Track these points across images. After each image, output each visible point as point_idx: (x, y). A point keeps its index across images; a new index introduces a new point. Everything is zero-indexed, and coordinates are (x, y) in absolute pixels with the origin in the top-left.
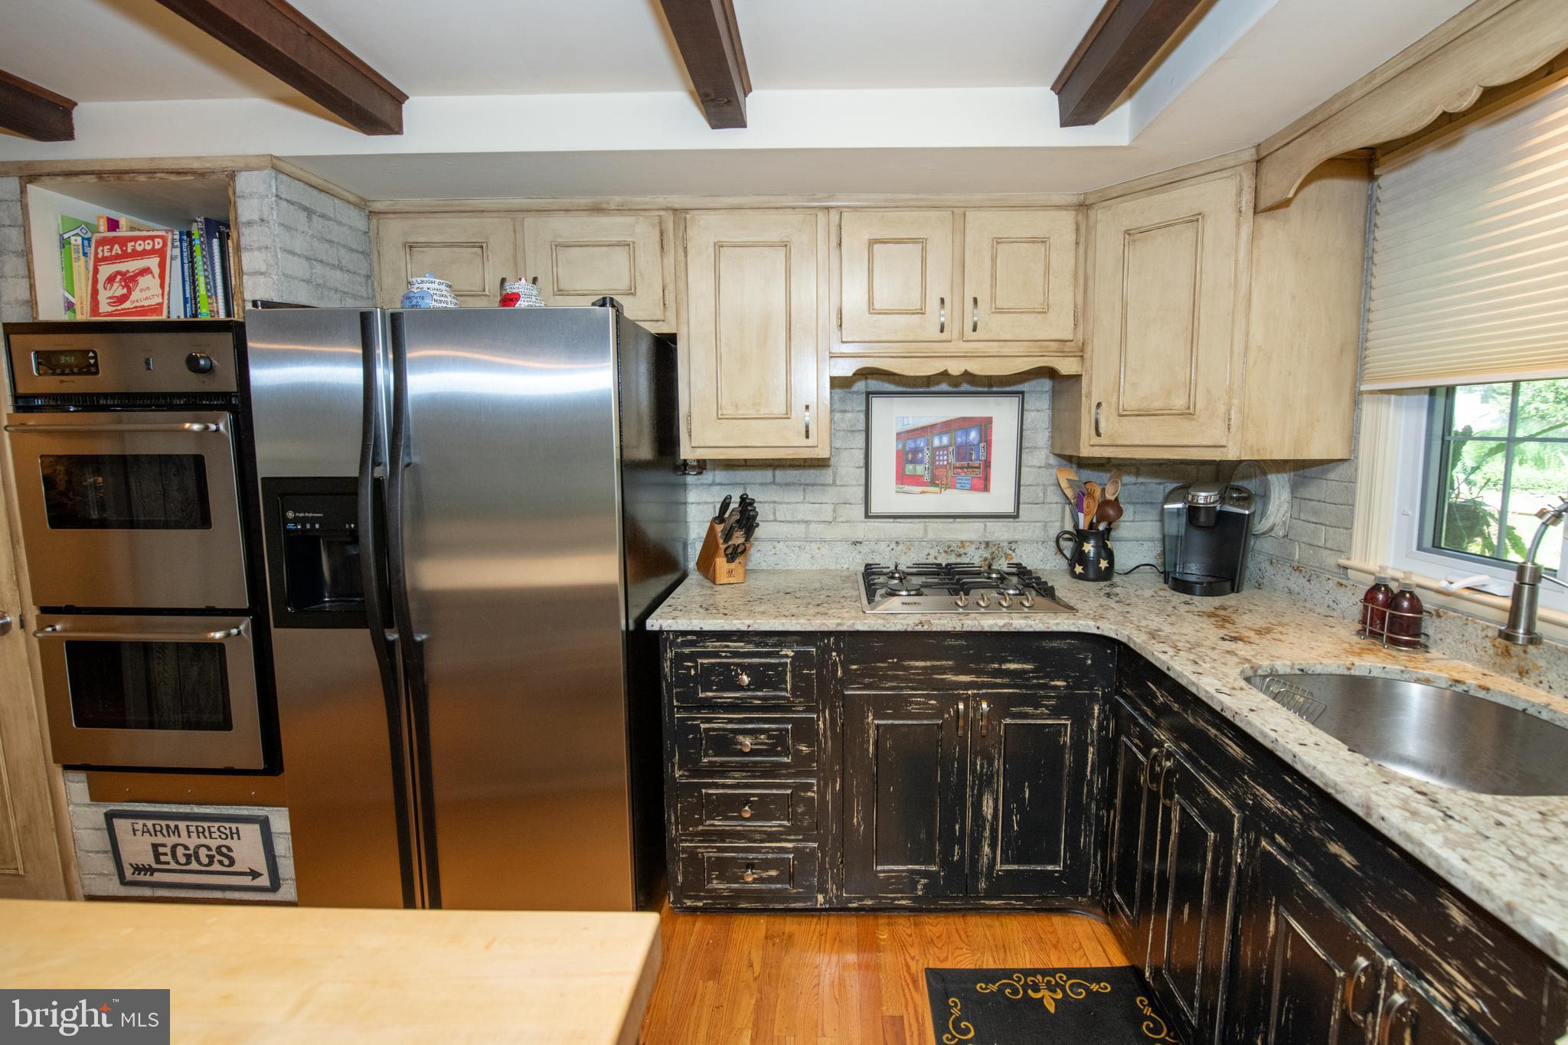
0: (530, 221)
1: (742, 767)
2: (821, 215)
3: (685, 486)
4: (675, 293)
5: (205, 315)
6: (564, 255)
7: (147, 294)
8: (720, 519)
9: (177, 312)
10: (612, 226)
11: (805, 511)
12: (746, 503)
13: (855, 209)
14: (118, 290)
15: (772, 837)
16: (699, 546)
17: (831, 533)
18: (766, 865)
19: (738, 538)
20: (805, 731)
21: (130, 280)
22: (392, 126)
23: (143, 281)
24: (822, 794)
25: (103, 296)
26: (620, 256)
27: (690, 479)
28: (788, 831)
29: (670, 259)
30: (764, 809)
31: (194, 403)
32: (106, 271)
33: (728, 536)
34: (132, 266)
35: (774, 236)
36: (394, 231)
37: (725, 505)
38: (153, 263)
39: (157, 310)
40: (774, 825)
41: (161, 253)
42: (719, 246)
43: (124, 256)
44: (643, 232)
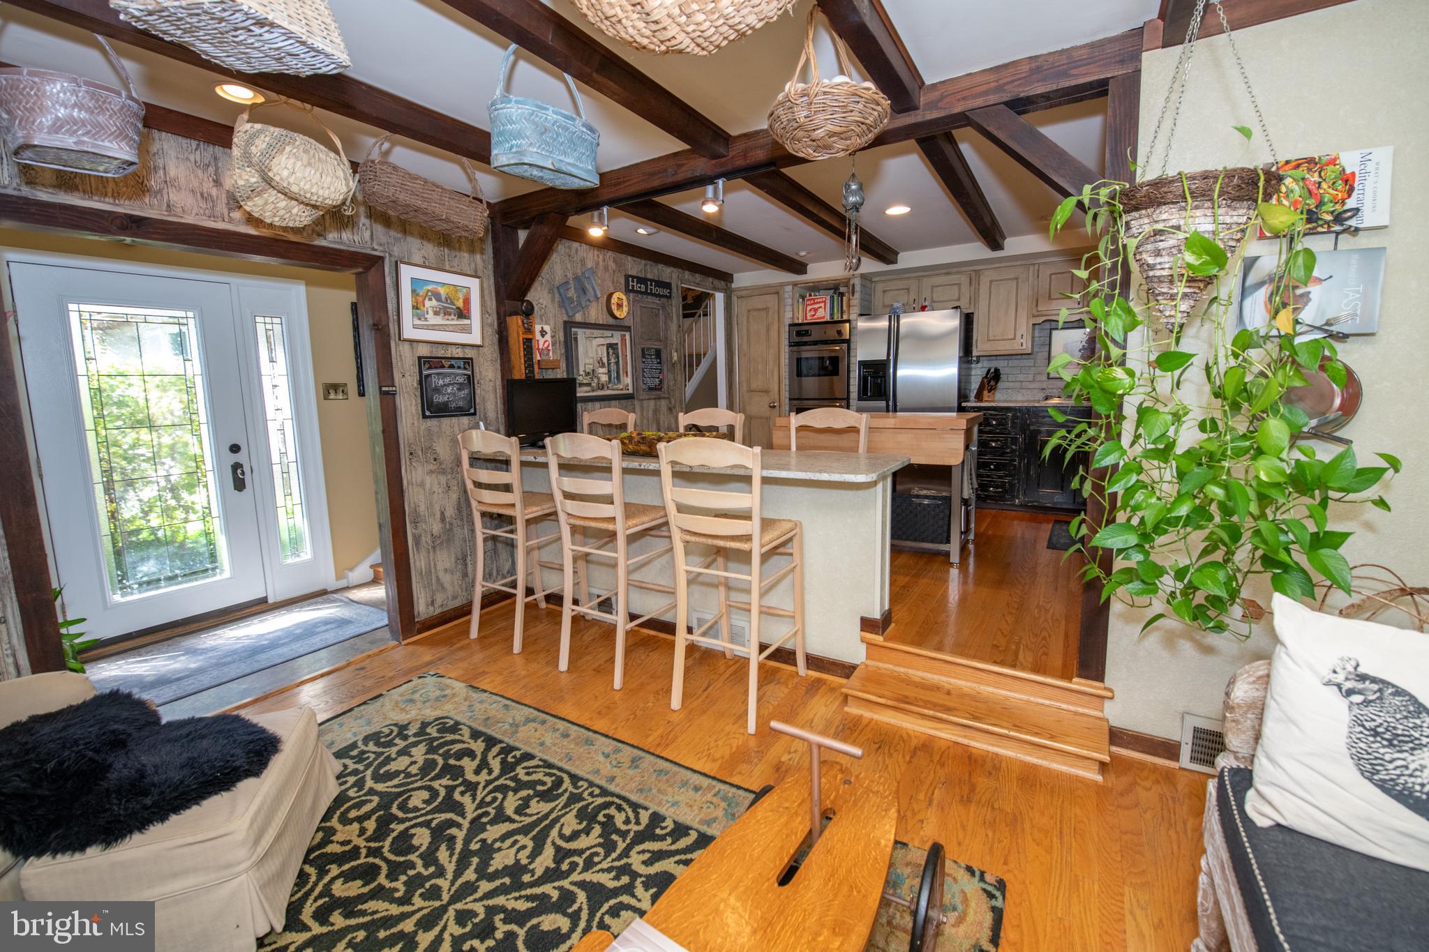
0: (925, 280)
1: (991, 453)
2: (1031, 268)
3: (970, 369)
4: (974, 299)
5: (836, 319)
6: (935, 289)
7: (821, 313)
8: (986, 377)
9: (828, 318)
10: (953, 278)
11: (1021, 377)
12: (997, 371)
13: (1044, 263)
14: (813, 313)
15: (1000, 477)
16: (975, 392)
17: (1032, 386)
18: (997, 487)
19: (992, 383)
20: (1015, 440)
21: (816, 310)
22: (895, 262)
23: (820, 310)
24: (1020, 463)
25: (808, 315)
26: (956, 288)
27: (973, 366)
28: (1007, 476)
29: (972, 288)
30: (998, 468)
31: (834, 342)
32: (809, 308)
33: (989, 382)
34: (817, 306)
35: (1012, 276)
36: (880, 287)
37: (989, 370)
38: (822, 305)
39: (823, 317)
40: (1001, 473)
41: (825, 302)
42: (991, 282)
43: (814, 303)
44: (964, 280)
